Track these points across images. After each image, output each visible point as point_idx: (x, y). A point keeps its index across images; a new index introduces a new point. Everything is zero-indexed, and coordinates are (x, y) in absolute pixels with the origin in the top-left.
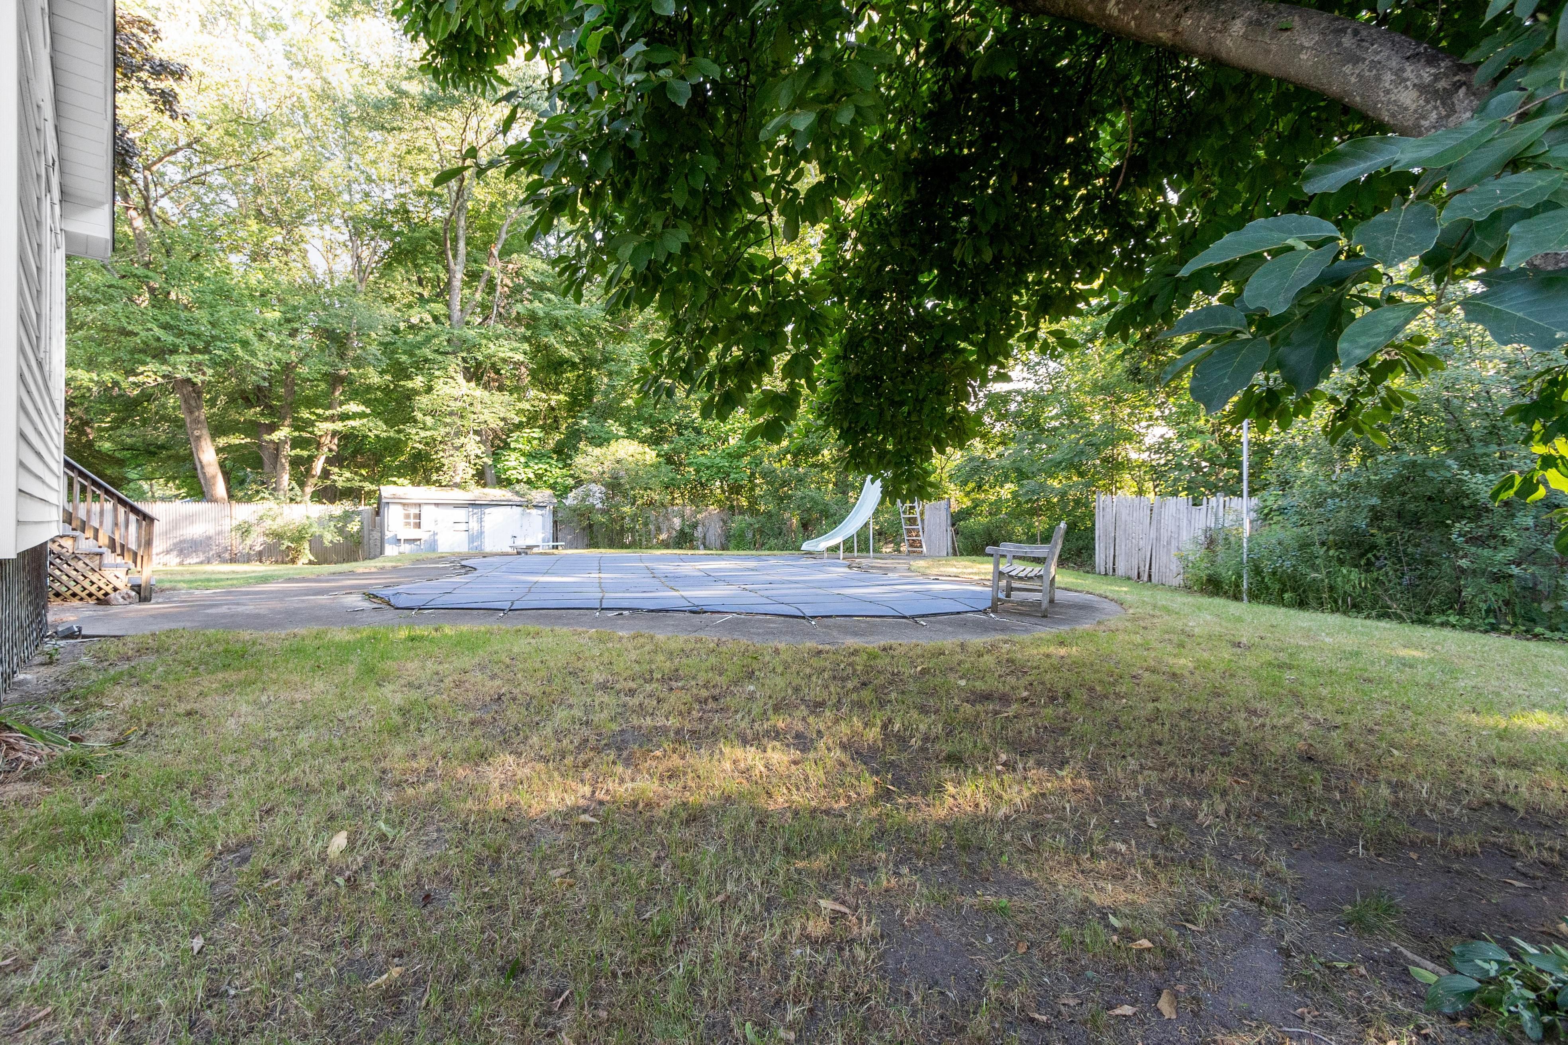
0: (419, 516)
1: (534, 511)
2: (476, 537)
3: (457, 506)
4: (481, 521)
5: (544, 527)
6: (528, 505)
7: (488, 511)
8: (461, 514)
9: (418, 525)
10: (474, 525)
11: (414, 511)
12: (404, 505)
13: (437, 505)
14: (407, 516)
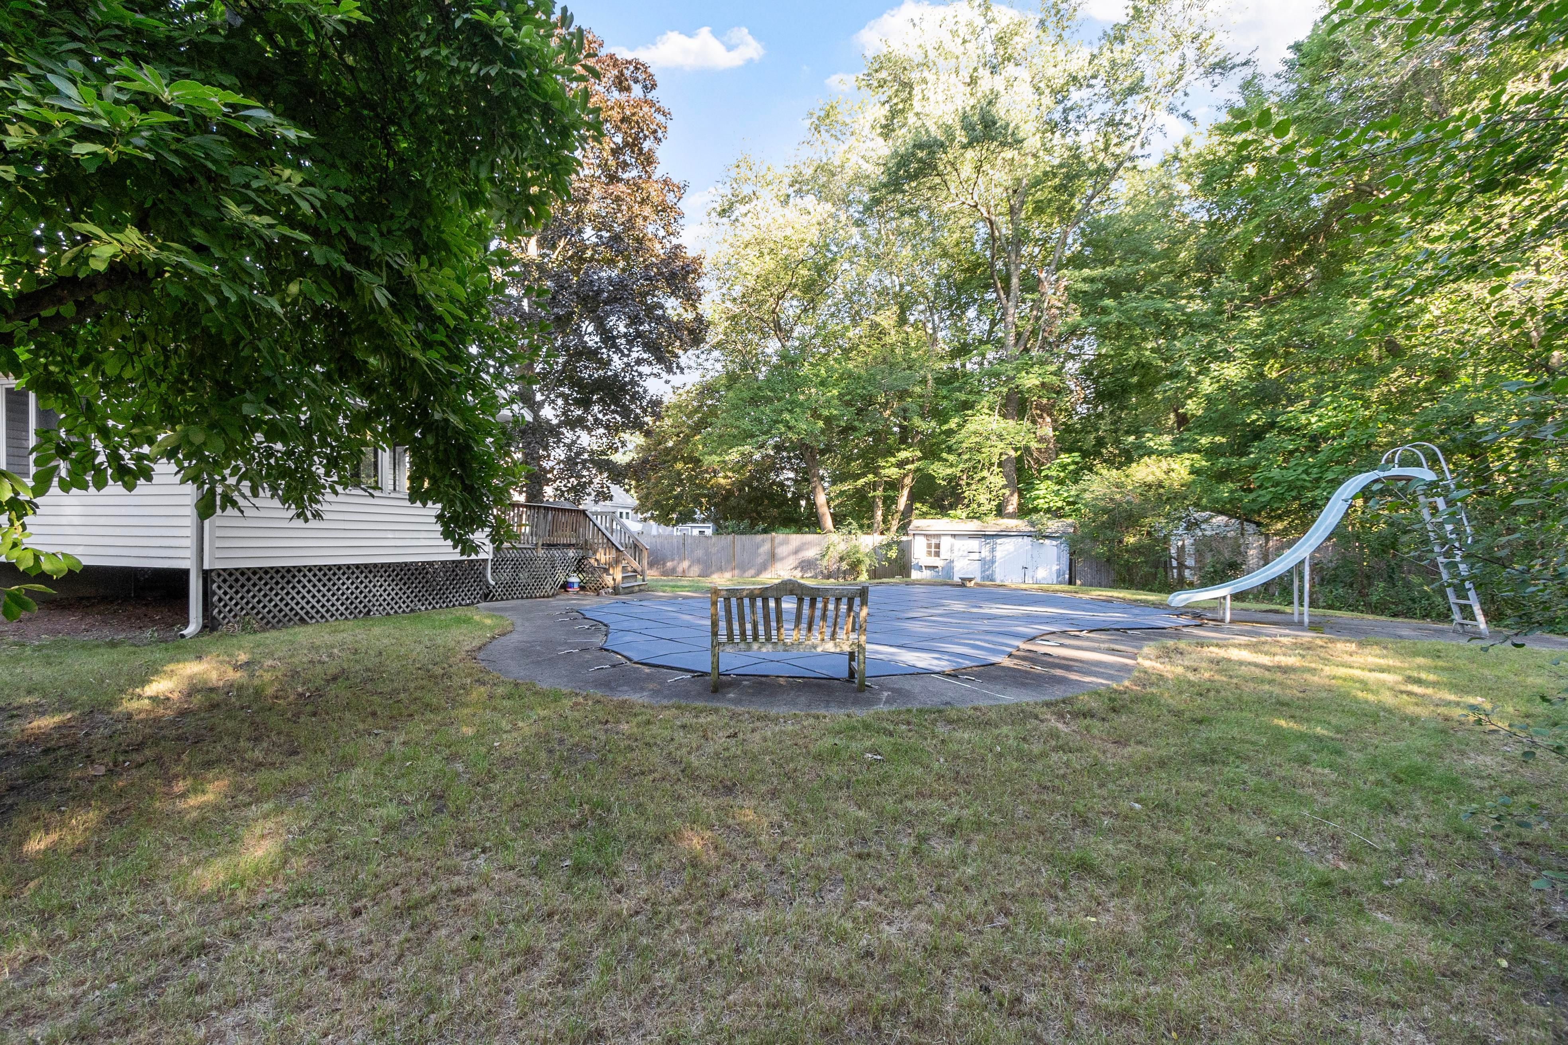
0: (938, 546)
1: (1047, 542)
2: (987, 564)
3: (972, 537)
4: (993, 550)
5: (1059, 558)
6: (1042, 536)
7: (999, 541)
8: (974, 544)
9: (937, 554)
10: (985, 553)
11: (934, 541)
12: (926, 535)
13: (954, 536)
14: (929, 546)
